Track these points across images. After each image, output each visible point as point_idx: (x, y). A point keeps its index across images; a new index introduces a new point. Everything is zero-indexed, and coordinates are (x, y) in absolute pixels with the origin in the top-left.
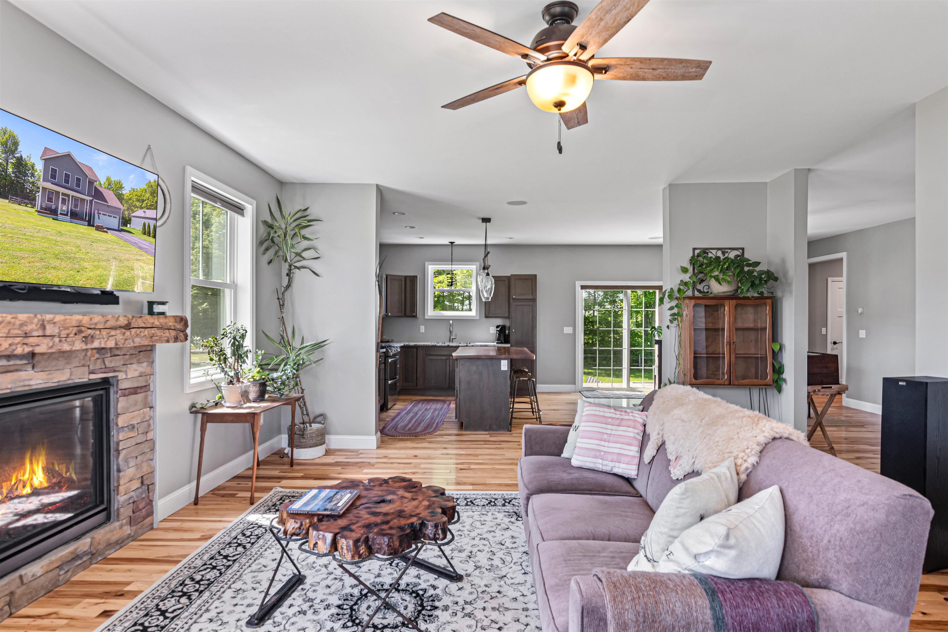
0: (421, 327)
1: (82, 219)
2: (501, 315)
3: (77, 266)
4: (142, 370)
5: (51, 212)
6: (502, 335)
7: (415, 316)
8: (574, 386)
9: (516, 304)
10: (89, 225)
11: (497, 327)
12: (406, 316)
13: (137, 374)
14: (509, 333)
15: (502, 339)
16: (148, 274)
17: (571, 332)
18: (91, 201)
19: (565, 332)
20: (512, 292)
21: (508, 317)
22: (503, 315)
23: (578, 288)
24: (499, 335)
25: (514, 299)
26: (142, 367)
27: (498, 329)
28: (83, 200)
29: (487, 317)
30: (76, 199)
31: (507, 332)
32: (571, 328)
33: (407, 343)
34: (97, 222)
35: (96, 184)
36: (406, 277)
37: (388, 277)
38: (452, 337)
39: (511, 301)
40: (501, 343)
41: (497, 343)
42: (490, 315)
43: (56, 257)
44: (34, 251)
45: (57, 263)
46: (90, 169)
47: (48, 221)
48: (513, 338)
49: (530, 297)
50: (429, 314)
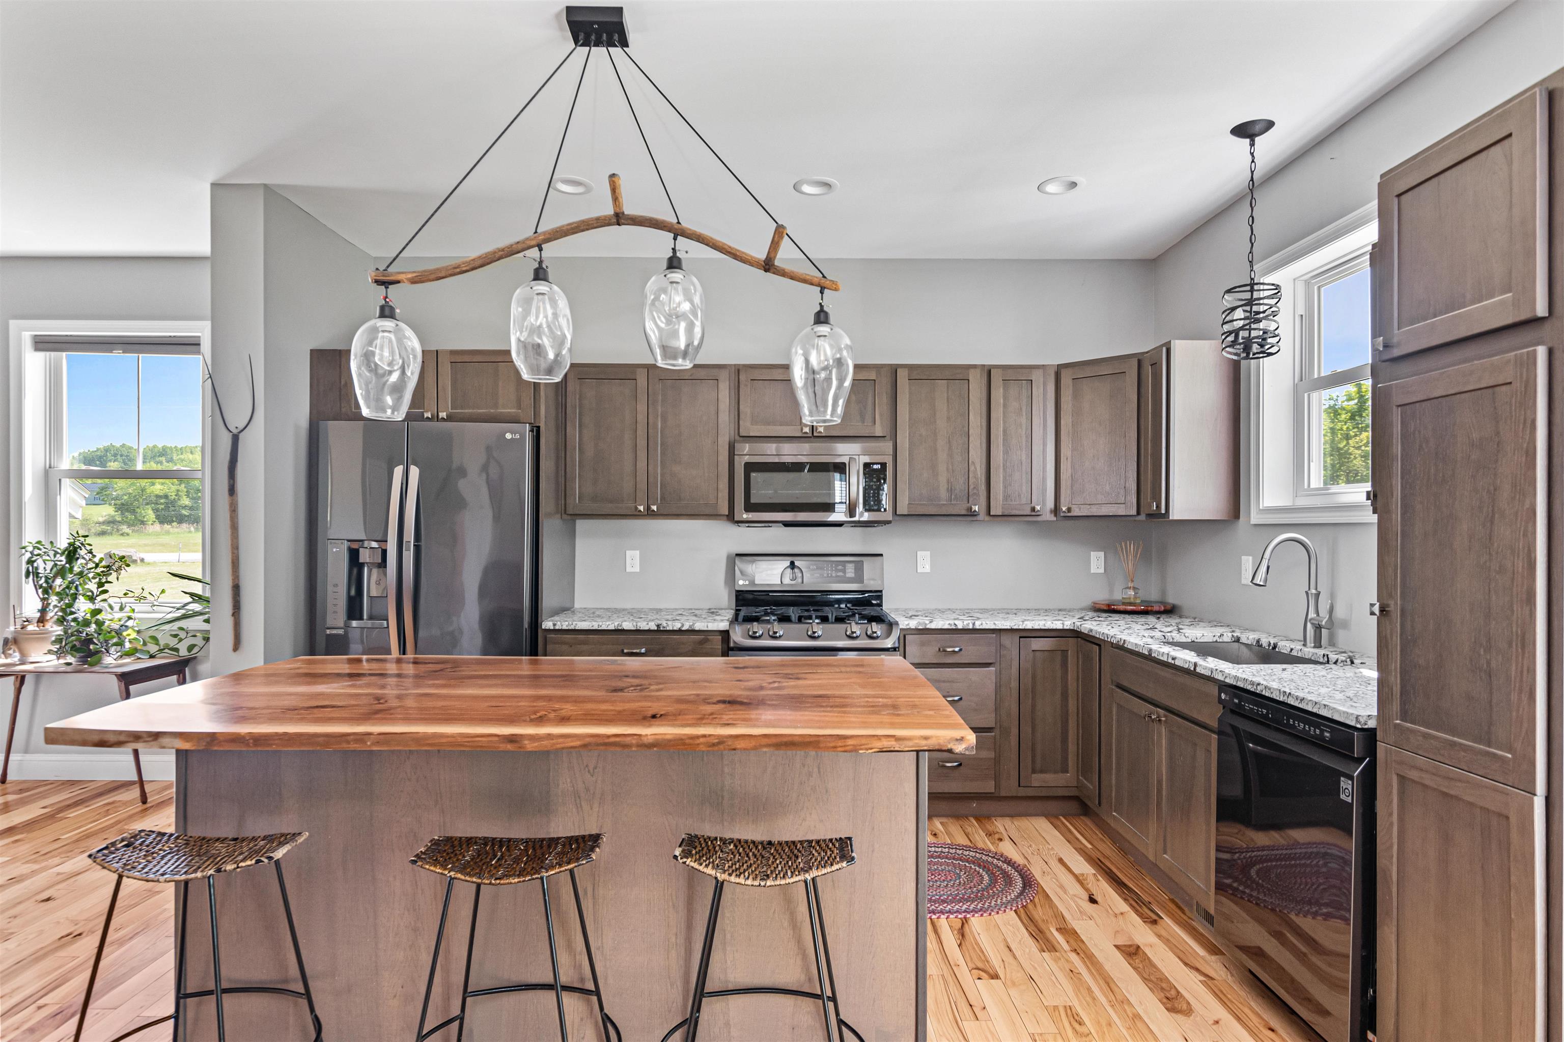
0: (1244, 558)
12: (1140, 513)
25: (1389, 358)
36: (1141, 360)
37: (1066, 376)
38: (1311, 619)
50: (1267, 501)
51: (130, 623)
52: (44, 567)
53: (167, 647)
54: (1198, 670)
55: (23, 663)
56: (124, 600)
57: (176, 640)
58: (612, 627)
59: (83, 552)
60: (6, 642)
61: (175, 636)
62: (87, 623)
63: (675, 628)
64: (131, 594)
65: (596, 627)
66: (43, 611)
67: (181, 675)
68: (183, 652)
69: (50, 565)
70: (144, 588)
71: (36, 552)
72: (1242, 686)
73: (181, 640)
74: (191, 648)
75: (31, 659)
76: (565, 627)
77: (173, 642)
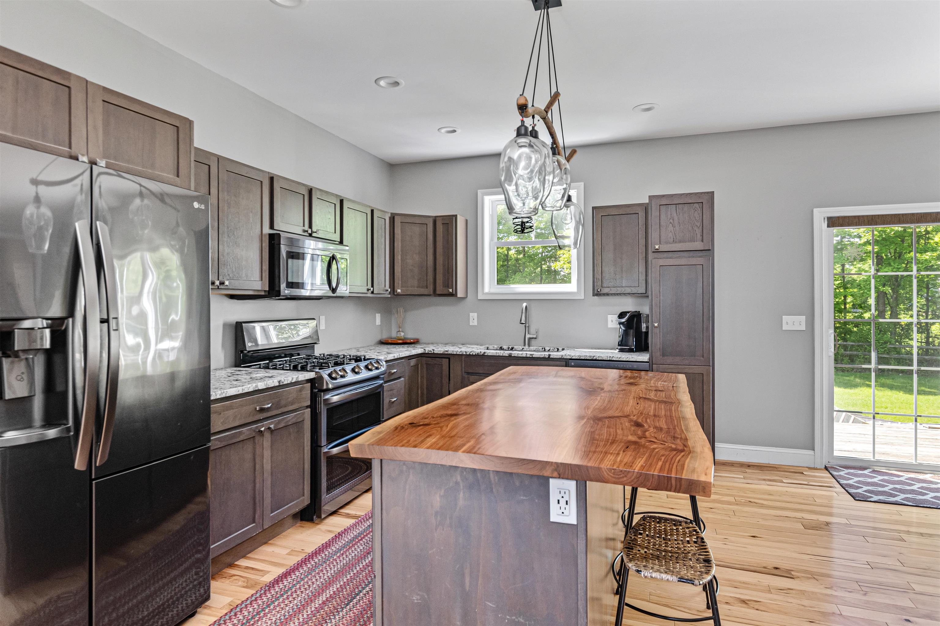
0: (471, 314)
2: (628, 290)
6: (631, 332)
7: (453, 295)
8: (811, 452)
9: (662, 262)
11: (621, 315)
12: (435, 294)
14: (647, 328)
15: (632, 342)
17: (803, 328)
19: (785, 327)
20: (654, 235)
21: (644, 295)
22: (634, 290)
23: (820, 224)
24: (626, 334)
25: (657, 251)
27: (623, 320)
29: (597, 294)
31: (644, 326)
32: (803, 318)
33: (429, 349)
36: (435, 220)
37: (397, 220)
38: (528, 336)
39: (651, 256)
40: (631, 351)
41: (621, 350)
42: (605, 291)
48: (654, 340)
49: (698, 245)
50: (487, 290)
54: (551, 357)
58: (251, 389)
63: (289, 382)
65: (241, 392)
72: (583, 358)
76: (218, 397)
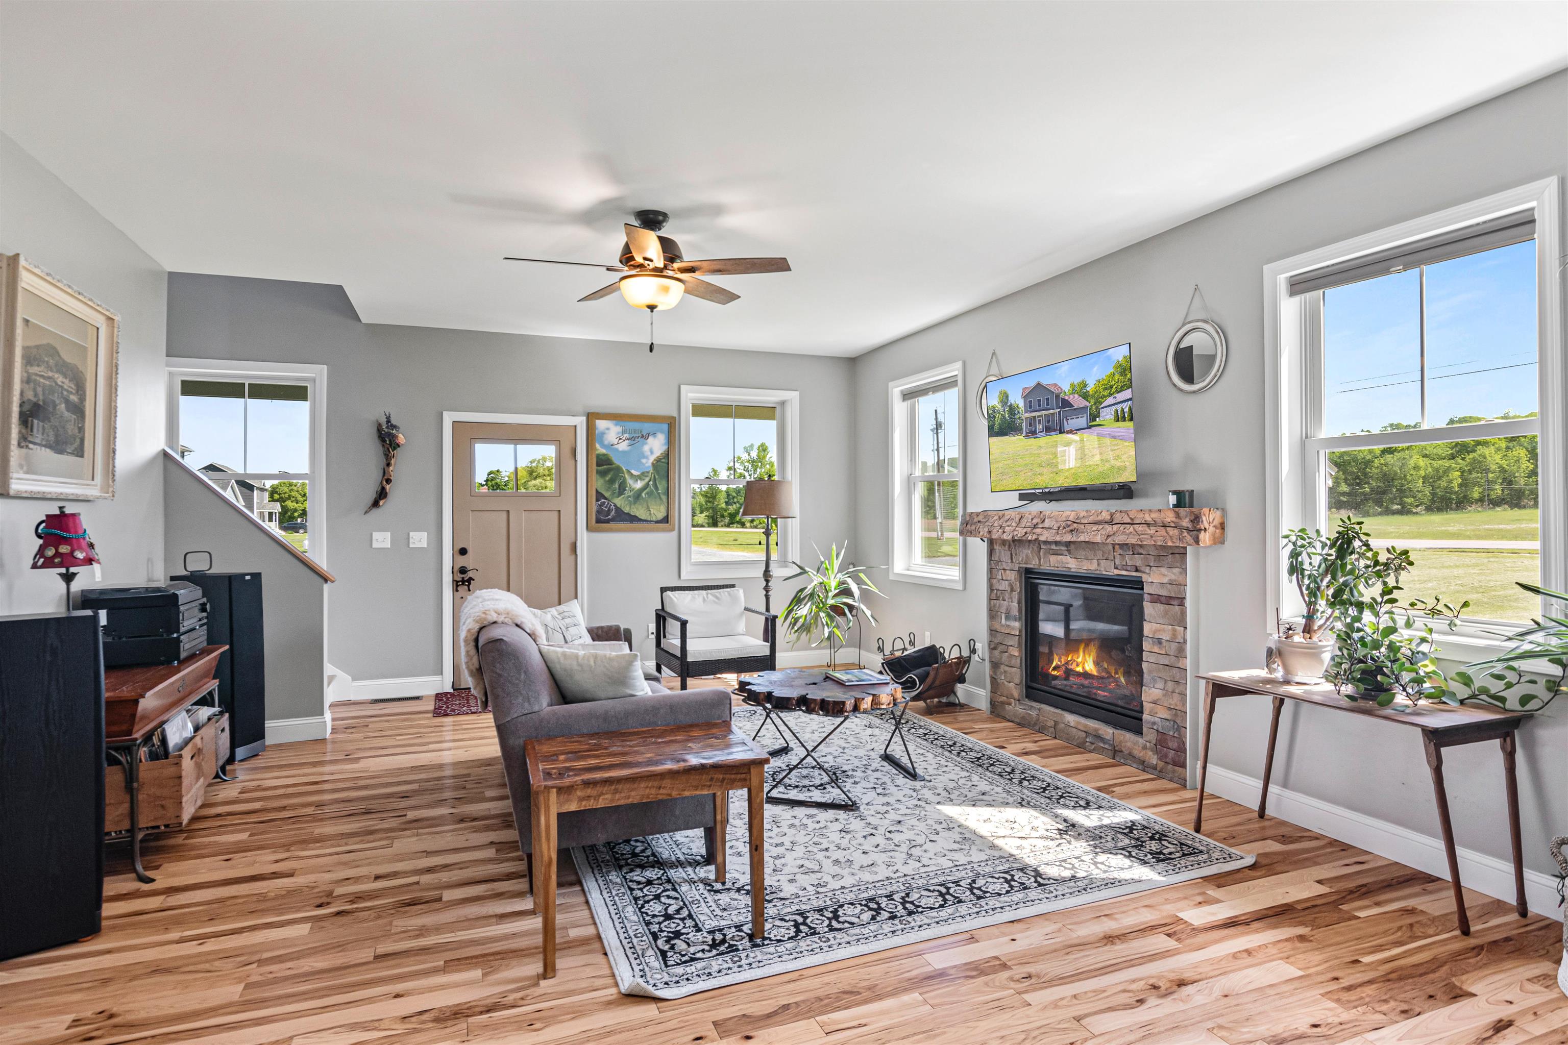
1: (1055, 430)
3: (1055, 470)
4: (1173, 577)
5: (1032, 433)
10: (1061, 433)
13: (1165, 580)
16: (1127, 464)
18: (1059, 412)
26: (1174, 574)
28: (1053, 414)
30: (1048, 416)
34: (1067, 428)
35: (1062, 396)
43: (1040, 466)
44: (1026, 465)
45: (1039, 470)
46: (1055, 385)
47: (1032, 441)
51: (1424, 648)
52: (1312, 562)
53: (1484, 691)
55: (1287, 682)
56: (1411, 612)
57: (1501, 684)
59: (1357, 543)
60: (1270, 652)
61: (1499, 677)
62: (1377, 645)
64: (1420, 605)
66: (1310, 618)
67: (1508, 739)
68: (1513, 703)
69: (1317, 560)
70: (1440, 597)
71: (1299, 543)
73: (1509, 685)
74: (1525, 699)
75: (1298, 679)
77: (1496, 687)
